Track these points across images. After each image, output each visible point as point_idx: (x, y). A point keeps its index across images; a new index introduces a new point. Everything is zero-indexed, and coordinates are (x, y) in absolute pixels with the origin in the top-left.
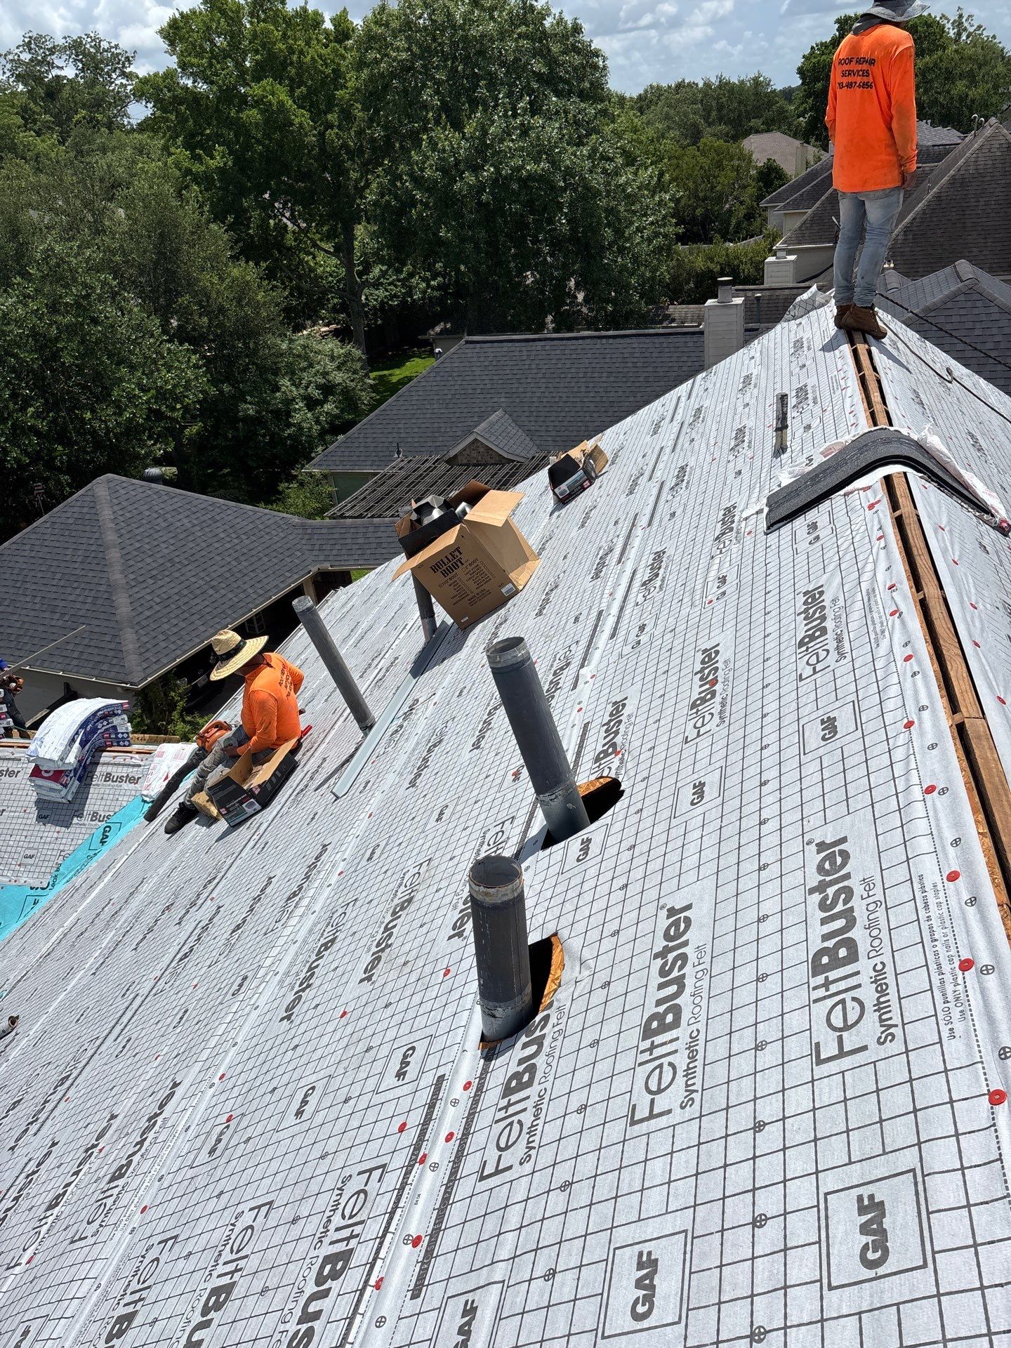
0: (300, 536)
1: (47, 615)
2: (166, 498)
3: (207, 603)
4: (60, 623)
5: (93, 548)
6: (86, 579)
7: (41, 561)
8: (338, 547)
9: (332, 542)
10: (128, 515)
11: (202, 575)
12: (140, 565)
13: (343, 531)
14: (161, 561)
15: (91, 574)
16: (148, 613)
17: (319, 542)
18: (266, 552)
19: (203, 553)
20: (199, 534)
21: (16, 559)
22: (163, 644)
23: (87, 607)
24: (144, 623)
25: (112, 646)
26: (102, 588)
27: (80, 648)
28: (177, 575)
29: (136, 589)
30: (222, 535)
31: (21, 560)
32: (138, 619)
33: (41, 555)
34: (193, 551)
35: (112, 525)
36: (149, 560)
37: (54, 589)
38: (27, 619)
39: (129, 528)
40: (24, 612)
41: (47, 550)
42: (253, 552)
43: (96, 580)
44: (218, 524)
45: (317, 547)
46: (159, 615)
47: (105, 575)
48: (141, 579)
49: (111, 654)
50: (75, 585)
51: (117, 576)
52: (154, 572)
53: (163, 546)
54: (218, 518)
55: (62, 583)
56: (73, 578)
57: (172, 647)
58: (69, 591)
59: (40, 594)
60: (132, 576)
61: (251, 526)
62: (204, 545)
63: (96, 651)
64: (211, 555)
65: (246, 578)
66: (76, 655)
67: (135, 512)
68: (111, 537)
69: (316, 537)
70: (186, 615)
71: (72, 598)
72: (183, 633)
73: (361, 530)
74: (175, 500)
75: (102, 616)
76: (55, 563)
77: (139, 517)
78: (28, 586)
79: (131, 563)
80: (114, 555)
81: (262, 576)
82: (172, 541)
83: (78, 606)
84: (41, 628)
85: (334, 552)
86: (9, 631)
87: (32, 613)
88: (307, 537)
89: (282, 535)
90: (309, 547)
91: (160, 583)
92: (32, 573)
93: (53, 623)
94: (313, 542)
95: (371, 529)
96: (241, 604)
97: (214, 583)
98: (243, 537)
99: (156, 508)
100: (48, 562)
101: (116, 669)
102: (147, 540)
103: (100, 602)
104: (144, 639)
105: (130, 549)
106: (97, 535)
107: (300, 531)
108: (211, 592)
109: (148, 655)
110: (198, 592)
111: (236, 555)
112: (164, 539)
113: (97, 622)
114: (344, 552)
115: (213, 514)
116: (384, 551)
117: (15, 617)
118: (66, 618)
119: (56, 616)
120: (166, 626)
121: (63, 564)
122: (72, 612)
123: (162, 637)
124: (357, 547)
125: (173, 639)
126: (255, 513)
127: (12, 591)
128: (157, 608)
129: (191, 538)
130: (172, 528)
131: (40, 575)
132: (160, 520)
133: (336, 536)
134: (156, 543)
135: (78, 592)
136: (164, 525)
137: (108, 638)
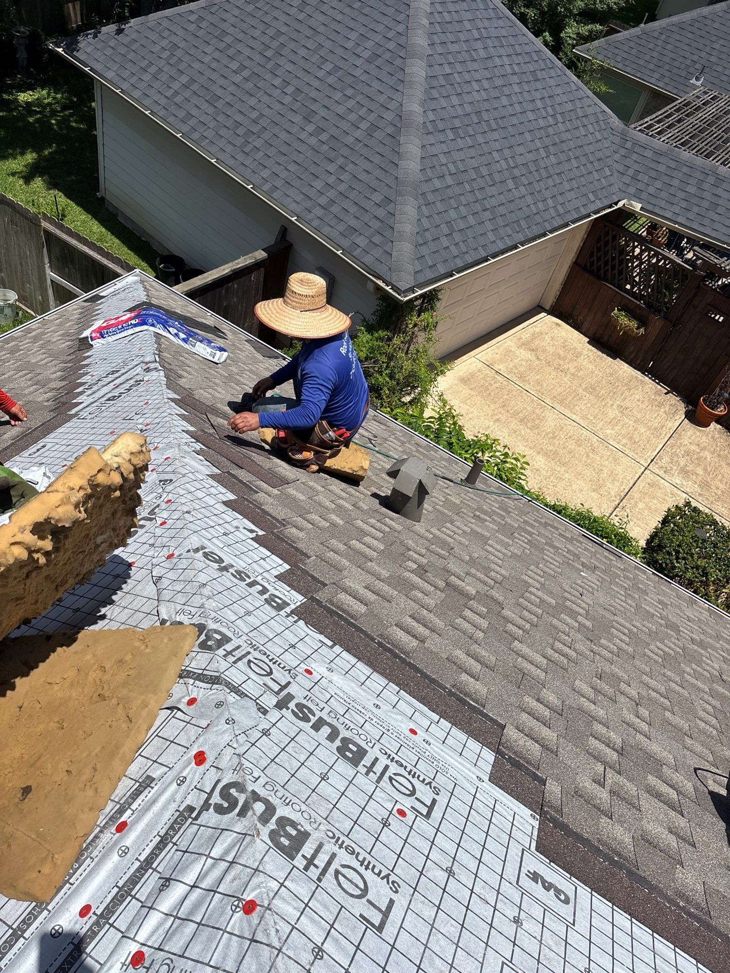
0: (614, 147)
1: (297, 119)
2: (493, 15)
3: (503, 199)
4: (313, 141)
5: (391, 45)
6: (366, 90)
7: (309, 32)
8: (658, 184)
9: (653, 174)
10: (447, 17)
11: (507, 152)
12: (443, 103)
13: (673, 165)
14: (468, 108)
15: (376, 85)
16: (438, 184)
17: (636, 167)
18: (578, 152)
19: (515, 120)
20: (516, 89)
21: (276, 13)
22: (445, 242)
23: (358, 134)
24: (430, 197)
25: (381, 213)
26: (389, 116)
27: (332, 194)
28: (480, 139)
29: (431, 139)
30: (539, 104)
31: (283, 18)
32: (425, 188)
33: (312, 22)
34: (505, 112)
35: (425, 22)
36: (455, 100)
37: (316, 83)
38: (266, 112)
39: (443, 38)
40: (266, 99)
41: (321, 18)
42: (565, 147)
43: (382, 99)
44: (539, 85)
45: (631, 172)
46: (449, 192)
47: (396, 96)
48: (441, 125)
49: (376, 225)
50: (350, 92)
51: (414, 107)
52: (457, 123)
53: (476, 86)
54: (540, 75)
55: (331, 80)
56: (349, 80)
57: (454, 251)
58: (338, 96)
59: (295, 82)
60: (431, 116)
61: (569, 106)
62: (518, 108)
63: (353, 209)
64: (522, 128)
65: (550, 182)
66: (323, 200)
67: (456, 17)
68: (420, 40)
69: (635, 157)
70: (477, 207)
71: (340, 110)
72: (469, 232)
73: (698, 175)
74: (501, 23)
75: (377, 159)
76: (327, 44)
77: (458, 27)
78: (282, 61)
79: (435, 94)
80: (418, 70)
81: (567, 186)
82: (486, 84)
83: (345, 126)
84: (283, 135)
85: (651, 190)
86: (239, 118)
87: (277, 107)
88: (623, 152)
89: (598, 136)
90: (621, 169)
91: (460, 143)
92: (292, 45)
93: (303, 136)
94: (628, 162)
95: (711, 179)
96: (538, 218)
97: (517, 172)
98: (560, 119)
99: (479, 23)
100: (320, 39)
101: (377, 252)
102: (459, 67)
103: (379, 135)
104: (426, 223)
105: (437, 70)
106: (401, 28)
107: (617, 140)
108: (511, 184)
109: (424, 250)
110: (497, 177)
111: (547, 141)
112: (477, 76)
113: (367, 166)
114: (663, 194)
115: (536, 66)
116: (716, 217)
117: (252, 102)
118: (324, 137)
119: (311, 128)
120: (453, 214)
121: (339, 51)
122: (333, 131)
123: (445, 229)
124: (682, 195)
125: (457, 237)
126: (578, 89)
127: (257, 58)
128: (449, 180)
129: (506, 91)
130: (490, 64)
131: (303, 52)
132: (479, 44)
133: (662, 168)
134: (467, 77)
135: (351, 104)
136: (482, 53)
137: (377, 197)
